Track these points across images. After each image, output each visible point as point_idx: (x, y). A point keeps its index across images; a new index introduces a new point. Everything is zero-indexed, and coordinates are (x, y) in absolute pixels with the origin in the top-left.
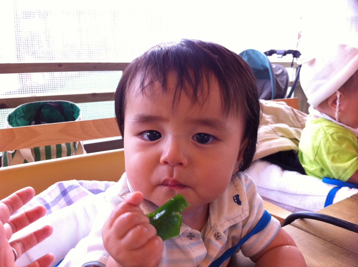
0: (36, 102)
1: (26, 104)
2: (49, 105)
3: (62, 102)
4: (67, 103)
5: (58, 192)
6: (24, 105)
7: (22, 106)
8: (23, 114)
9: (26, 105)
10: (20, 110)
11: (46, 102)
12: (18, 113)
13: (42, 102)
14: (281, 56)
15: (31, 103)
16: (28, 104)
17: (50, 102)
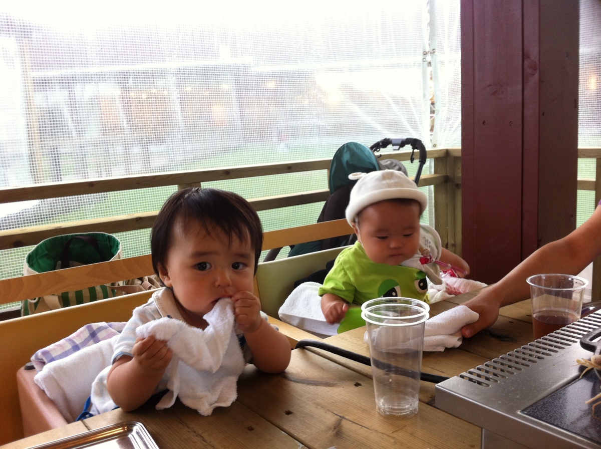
0: (63, 235)
1: (50, 238)
2: (79, 239)
3: (96, 234)
4: (103, 235)
5: (87, 334)
6: (47, 240)
7: (45, 242)
8: (46, 252)
9: (49, 240)
10: (43, 247)
11: (76, 235)
12: (40, 251)
13: (69, 235)
14: (397, 147)
15: (56, 237)
16: (52, 239)
17: (81, 235)
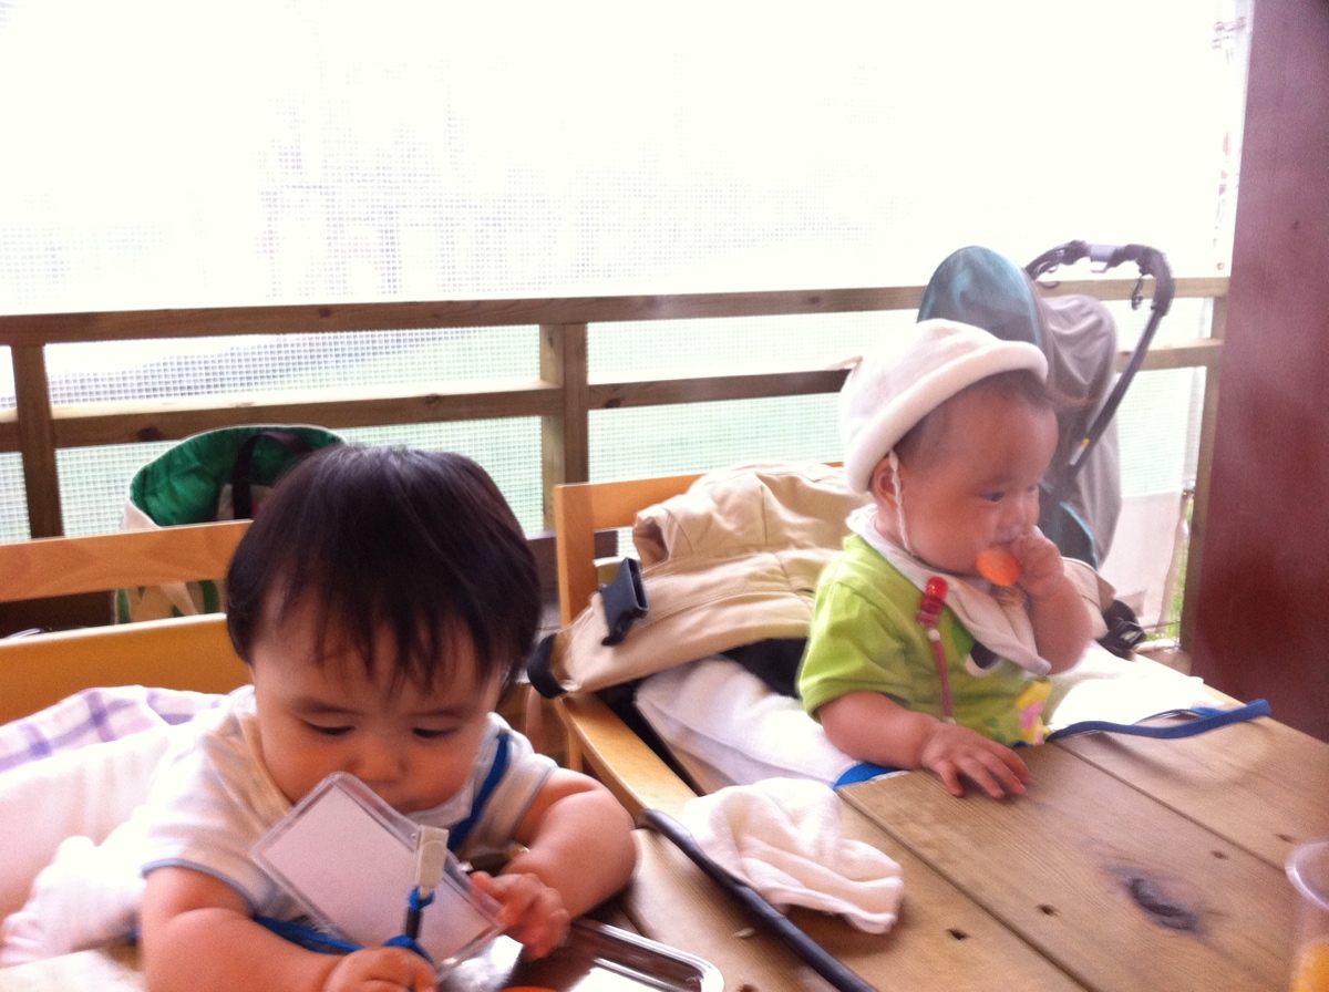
5: (82, 715)
7: (195, 440)
8: (196, 464)
9: (209, 436)
11: (267, 429)
12: (178, 461)
13: (253, 429)
14: (1102, 265)
16: (215, 433)
